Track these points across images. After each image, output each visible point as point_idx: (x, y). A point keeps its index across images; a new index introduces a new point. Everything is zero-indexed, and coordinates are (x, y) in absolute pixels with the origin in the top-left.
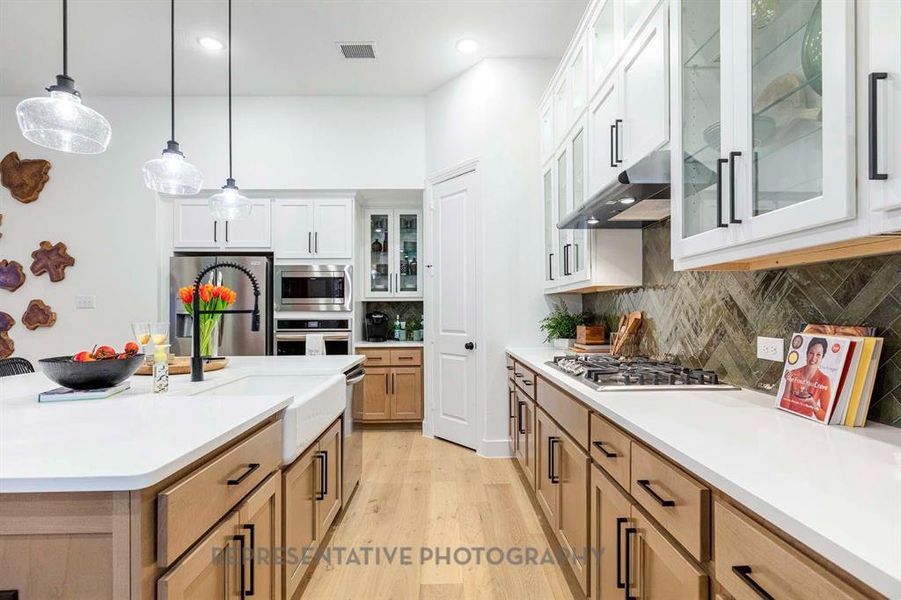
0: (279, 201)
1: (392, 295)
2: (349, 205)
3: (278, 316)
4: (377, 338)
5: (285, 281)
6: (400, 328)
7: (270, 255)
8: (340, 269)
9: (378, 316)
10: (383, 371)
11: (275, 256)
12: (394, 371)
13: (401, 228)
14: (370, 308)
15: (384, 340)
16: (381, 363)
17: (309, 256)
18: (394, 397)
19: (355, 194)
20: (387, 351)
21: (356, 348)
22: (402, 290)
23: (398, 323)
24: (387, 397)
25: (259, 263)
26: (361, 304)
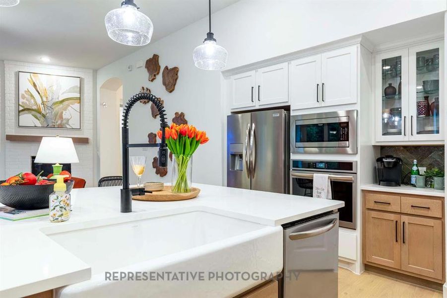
0: (294, 63)
1: (406, 138)
2: (354, 51)
3: (293, 157)
4: (389, 182)
5: (298, 128)
6: (419, 174)
7: (287, 108)
8: (349, 114)
9: (389, 160)
10: (392, 217)
11: (292, 108)
12: (405, 219)
13: (418, 67)
14: (383, 151)
15: (398, 184)
16: (389, 208)
17: (317, 105)
18: (405, 247)
19: (360, 39)
20: (398, 197)
21: (363, 191)
22: (418, 133)
23: (415, 168)
24: (397, 246)
25: (278, 115)
26: (372, 149)
